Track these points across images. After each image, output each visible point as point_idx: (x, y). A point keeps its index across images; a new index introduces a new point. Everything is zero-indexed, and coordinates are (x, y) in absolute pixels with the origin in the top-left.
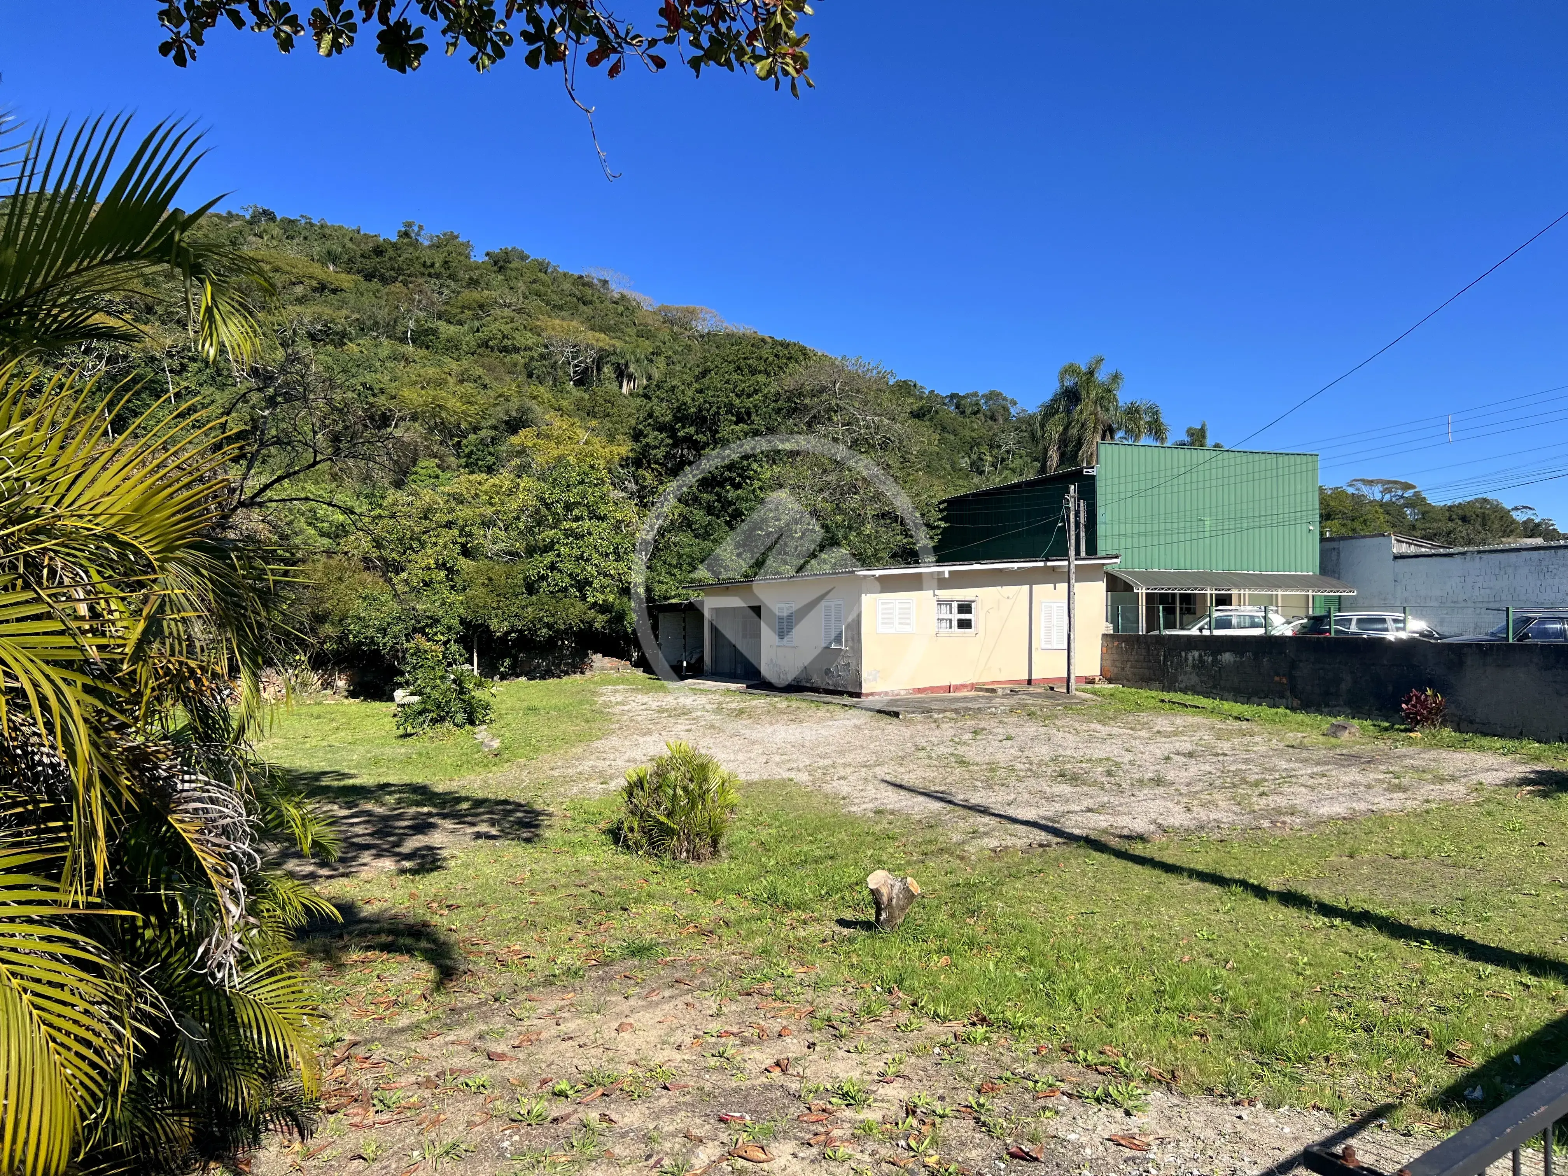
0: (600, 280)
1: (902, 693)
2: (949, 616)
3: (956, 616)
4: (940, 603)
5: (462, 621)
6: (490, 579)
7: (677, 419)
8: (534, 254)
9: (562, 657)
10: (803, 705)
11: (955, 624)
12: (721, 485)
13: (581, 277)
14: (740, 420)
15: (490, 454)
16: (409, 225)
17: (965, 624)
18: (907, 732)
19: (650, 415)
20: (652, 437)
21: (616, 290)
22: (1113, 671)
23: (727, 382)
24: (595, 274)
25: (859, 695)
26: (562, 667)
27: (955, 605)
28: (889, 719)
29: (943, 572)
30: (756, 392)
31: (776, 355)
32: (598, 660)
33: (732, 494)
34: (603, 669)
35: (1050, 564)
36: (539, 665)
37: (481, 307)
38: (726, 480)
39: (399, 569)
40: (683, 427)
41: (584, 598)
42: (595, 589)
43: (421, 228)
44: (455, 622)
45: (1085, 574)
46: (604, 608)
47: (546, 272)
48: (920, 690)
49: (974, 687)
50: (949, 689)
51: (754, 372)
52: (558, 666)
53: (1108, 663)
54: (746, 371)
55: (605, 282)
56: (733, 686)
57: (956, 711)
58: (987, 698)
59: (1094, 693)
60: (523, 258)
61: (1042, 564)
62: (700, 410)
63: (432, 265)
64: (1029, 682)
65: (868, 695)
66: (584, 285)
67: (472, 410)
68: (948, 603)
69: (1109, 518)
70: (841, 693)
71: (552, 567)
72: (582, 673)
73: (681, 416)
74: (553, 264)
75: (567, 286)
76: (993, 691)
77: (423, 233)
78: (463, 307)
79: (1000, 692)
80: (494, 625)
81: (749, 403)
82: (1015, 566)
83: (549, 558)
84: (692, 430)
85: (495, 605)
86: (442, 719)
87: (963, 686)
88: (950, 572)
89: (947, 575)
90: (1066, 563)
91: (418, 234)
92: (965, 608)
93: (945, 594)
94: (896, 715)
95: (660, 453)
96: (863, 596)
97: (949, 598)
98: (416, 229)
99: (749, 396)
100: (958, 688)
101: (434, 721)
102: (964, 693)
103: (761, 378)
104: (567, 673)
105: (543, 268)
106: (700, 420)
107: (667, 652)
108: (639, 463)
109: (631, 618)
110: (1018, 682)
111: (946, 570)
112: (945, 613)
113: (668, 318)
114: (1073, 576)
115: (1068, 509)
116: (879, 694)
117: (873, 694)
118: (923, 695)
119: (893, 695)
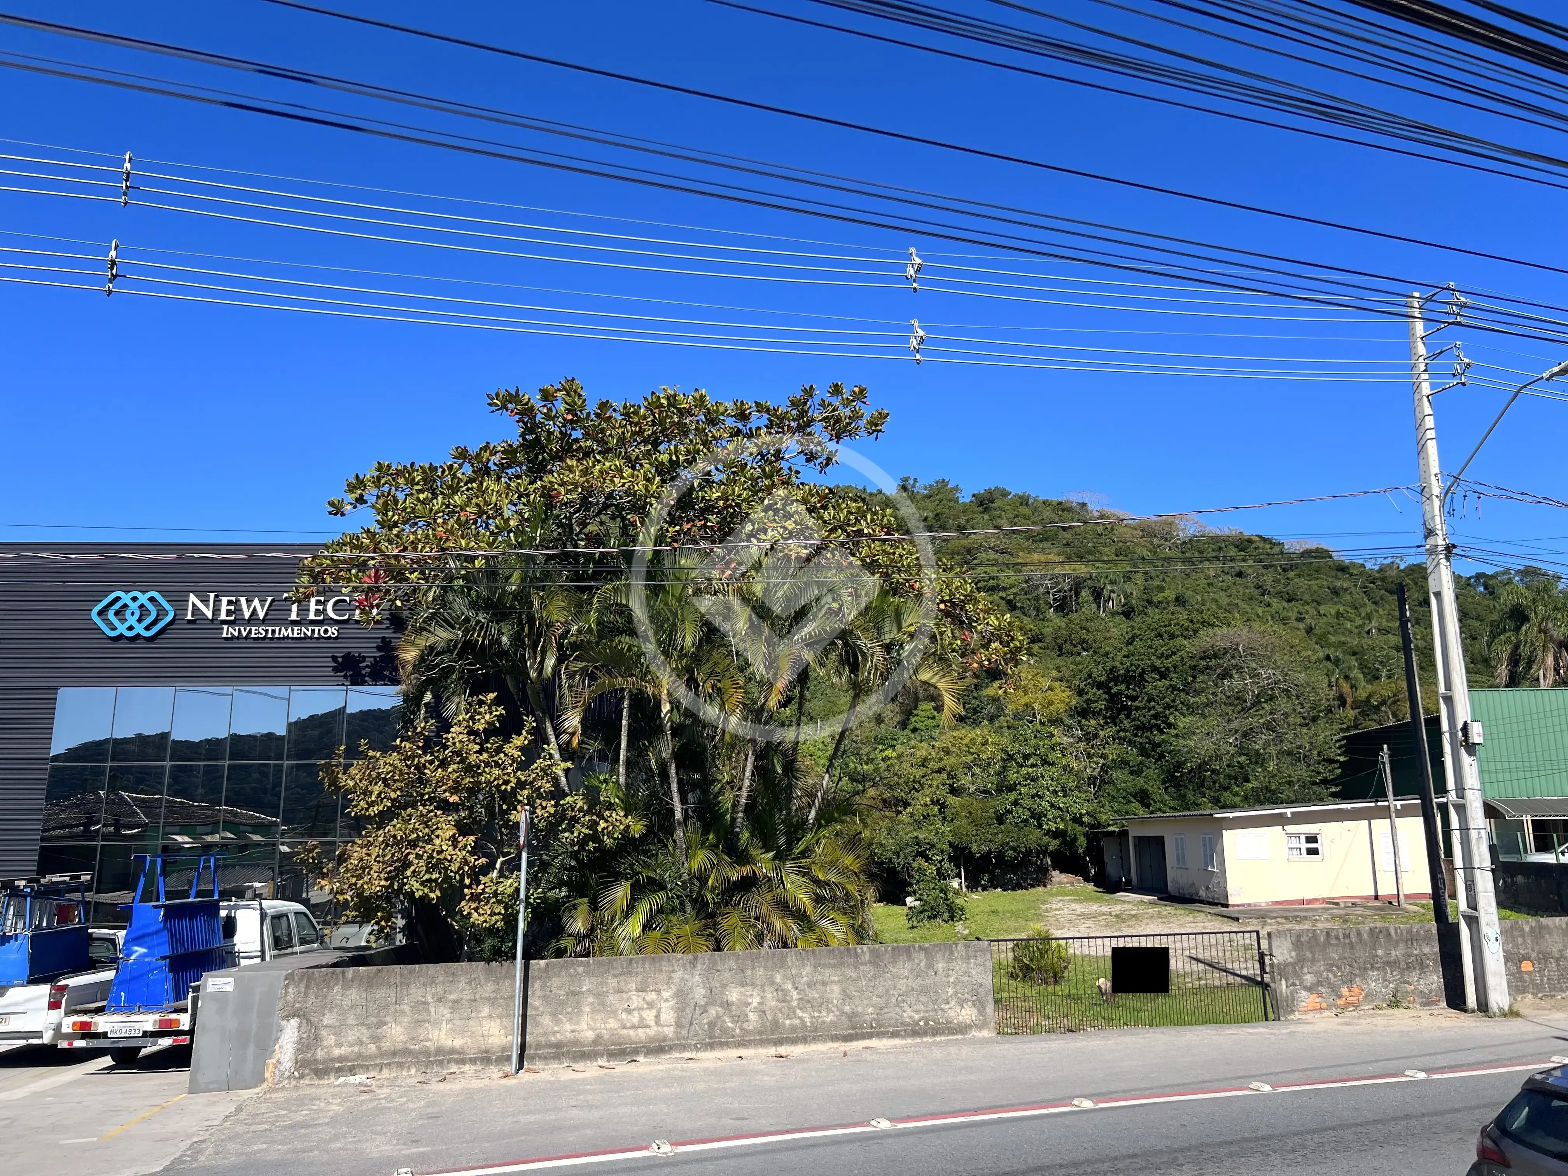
0: (1079, 504)
1: (1263, 904)
2: (1298, 846)
3: (1304, 846)
4: (1290, 836)
5: (951, 845)
6: (970, 813)
7: (1110, 680)
8: (1015, 489)
9: (1028, 873)
10: (1182, 912)
11: (1304, 851)
12: (1150, 730)
13: (1060, 503)
14: (1163, 676)
15: (974, 698)
16: (906, 480)
17: (1313, 852)
19: (1090, 676)
20: (1093, 693)
21: (1095, 510)
23: (1150, 647)
24: (1074, 498)
25: (1227, 906)
26: (1029, 881)
27: (1303, 837)
28: (1229, 922)
29: (1286, 813)
30: (1174, 653)
31: (1192, 621)
32: (1057, 876)
33: (1157, 737)
34: (1060, 883)
35: (1379, 804)
36: (1011, 880)
37: (969, 551)
38: (1153, 726)
39: (906, 804)
40: (1116, 685)
41: (1040, 826)
42: (1049, 820)
43: (915, 480)
44: (946, 847)
45: (1400, 812)
46: (1056, 834)
47: (1027, 504)
48: (1278, 903)
49: (1324, 900)
50: (1302, 902)
51: (1172, 636)
52: (1025, 880)
54: (1166, 636)
55: (1084, 505)
56: (1146, 898)
57: (1286, 918)
58: (1327, 909)
59: (1422, 906)
60: (1005, 494)
61: (1373, 804)
62: (1128, 671)
63: (926, 519)
64: (1376, 897)
65: (1234, 906)
66: (1063, 510)
68: (1297, 835)
70: (1216, 904)
71: (1016, 803)
72: (1045, 886)
73: (1113, 676)
74: (1033, 495)
75: (1047, 514)
76: (1337, 904)
77: (917, 485)
78: (953, 553)
79: (1342, 905)
80: (974, 848)
81: (1168, 663)
82: (1349, 806)
83: (1013, 796)
84: (1123, 687)
85: (974, 833)
86: (935, 917)
87: (1315, 900)
88: (1292, 813)
89: (1289, 815)
90: (1386, 803)
91: (913, 486)
92: (1311, 839)
93: (1291, 829)
94: (1237, 919)
95: (1100, 705)
96: (1224, 832)
97: (1296, 832)
98: (911, 482)
99: (1167, 657)
100: (1310, 901)
101: (929, 918)
102: (1318, 906)
103: (1180, 641)
104: (1033, 886)
105: (1024, 501)
106: (1128, 679)
107: (1112, 869)
108: (1083, 713)
109: (1082, 841)
110: (1367, 898)
111: (1289, 812)
112: (1294, 843)
113: (1148, 532)
114: (1393, 815)
115: (1384, 763)
116: (1243, 905)
117: (1238, 906)
118: (1281, 907)
119: (1255, 906)
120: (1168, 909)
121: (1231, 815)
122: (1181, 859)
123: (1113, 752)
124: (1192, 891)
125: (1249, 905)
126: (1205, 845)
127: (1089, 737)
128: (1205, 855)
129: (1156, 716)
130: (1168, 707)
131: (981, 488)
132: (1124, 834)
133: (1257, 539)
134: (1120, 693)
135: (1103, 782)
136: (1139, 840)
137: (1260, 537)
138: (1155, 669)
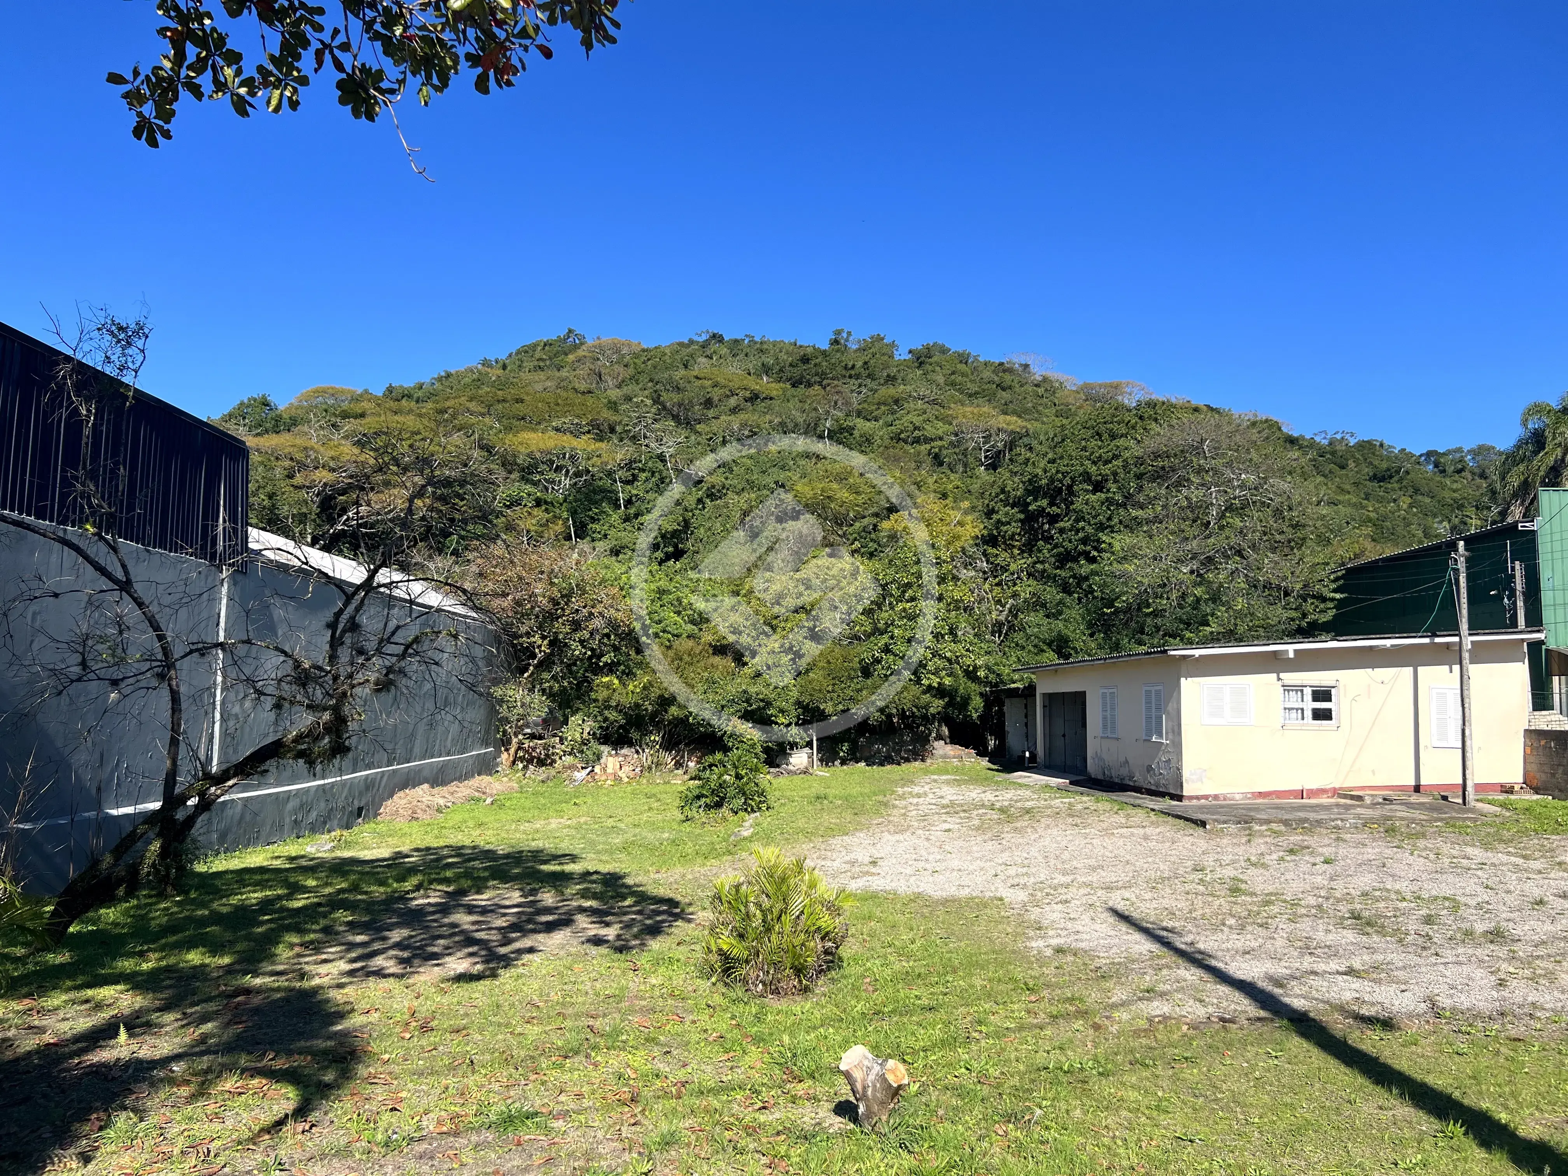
0: (1021, 365)
1: (1237, 797)
2: (1300, 705)
3: (1310, 705)
4: (1287, 688)
5: (798, 705)
6: (829, 662)
7: (1028, 492)
8: (955, 347)
9: (903, 743)
10: (1107, 806)
11: (1308, 714)
12: (1075, 560)
13: (1001, 364)
14: (1098, 487)
15: (872, 540)
16: (838, 332)
17: (1322, 715)
18: (1203, 844)
19: (1003, 491)
20: (1003, 512)
21: (1038, 372)
22: (1540, 778)
23: (1084, 449)
24: (1017, 359)
25: (1180, 798)
26: (903, 754)
27: (1308, 692)
28: (1190, 829)
29: (1287, 651)
30: (1116, 457)
31: (1141, 418)
32: (942, 749)
33: (1085, 568)
34: (945, 757)
35: (1437, 640)
36: (879, 751)
37: (896, 402)
38: (1080, 554)
40: (1035, 500)
41: (918, 681)
42: (929, 672)
43: (849, 333)
45: (1481, 654)
46: (940, 692)
47: (966, 363)
48: (1261, 795)
49: (1335, 793)
50: (1301, 794)
51: (1113, 437)
52: (898, 752)
53: (1533, 768)
54: (1105, 436)
55: (1026, 366)
56: (1055, 781)
57: (1286, 823)
58: (1347, 807)
59: (1503, 805)
60: (944, 351)
61: (1426, 640)
62: (1052, 480)
63: (853, 367)
64: (1417, 789)
65: (1191, 798)
66: (1004, 371)
67: (860, 499)
68: (1299, 689)
69: (1558, 582)
70: (1162, 795)
71: (887, 650)
72: (923, 760)
73: (1034, 490)
74: (973, 354)
75: (987, 374)
76: (1360, 798)
77: (851, 338)
78: (879, 404)
79: (1368, 800)
80: (831, 709)
81: (1106, 470)
82: (1388, 643)
83: (884, 639)
84: (1044, 503)
85: (830, 688)
86: (719, 805)
87: (1321, 791)
88: (1296, 651)
89: (1291, 655)
90: (1456, 639)
91: (847, 340)
92: (1322, 694)
93: (1291, 678)
94: (1203, 824)
95: (1014, 528)
96: (1183, 680)
97: (1299, 683)
98: (845, 335)
99: (1106, 462)
100: (1313, 793)
101: (708, 807)
102: (1324, 800)
103: (1124, 441)
104: (907, 760)
105: (963, 358)
106: (1052, 492)
107: (1014, 741)
108: (991, 540)
109: (977, 704)
110: (1402, 788)
111: (1290, 649)
112: (1294, 700)
113: (1090, 395)
114: (1466, 655)
115: (1456, 571)
116: (1206, 797)
117: (1198, 798)
118: (1266, 801)
119: (1225, 800)
120: (1085, 800)
121: (1197, 653)
122: (1109, 724)
123: (1027, 589)
124: (1124, 772)
125: (1216, 797)
126: (1148, 702)
127: (997, 570)
128: (1148, 718)
129: (1085, 541)
130: (1101, 527)
131: (918, 346)
132: (1031, 689)
134: (1041, 511)
135: (1011, 628)
136: (1051, 699)
137: (1209, 407)
138: (1087, 477)
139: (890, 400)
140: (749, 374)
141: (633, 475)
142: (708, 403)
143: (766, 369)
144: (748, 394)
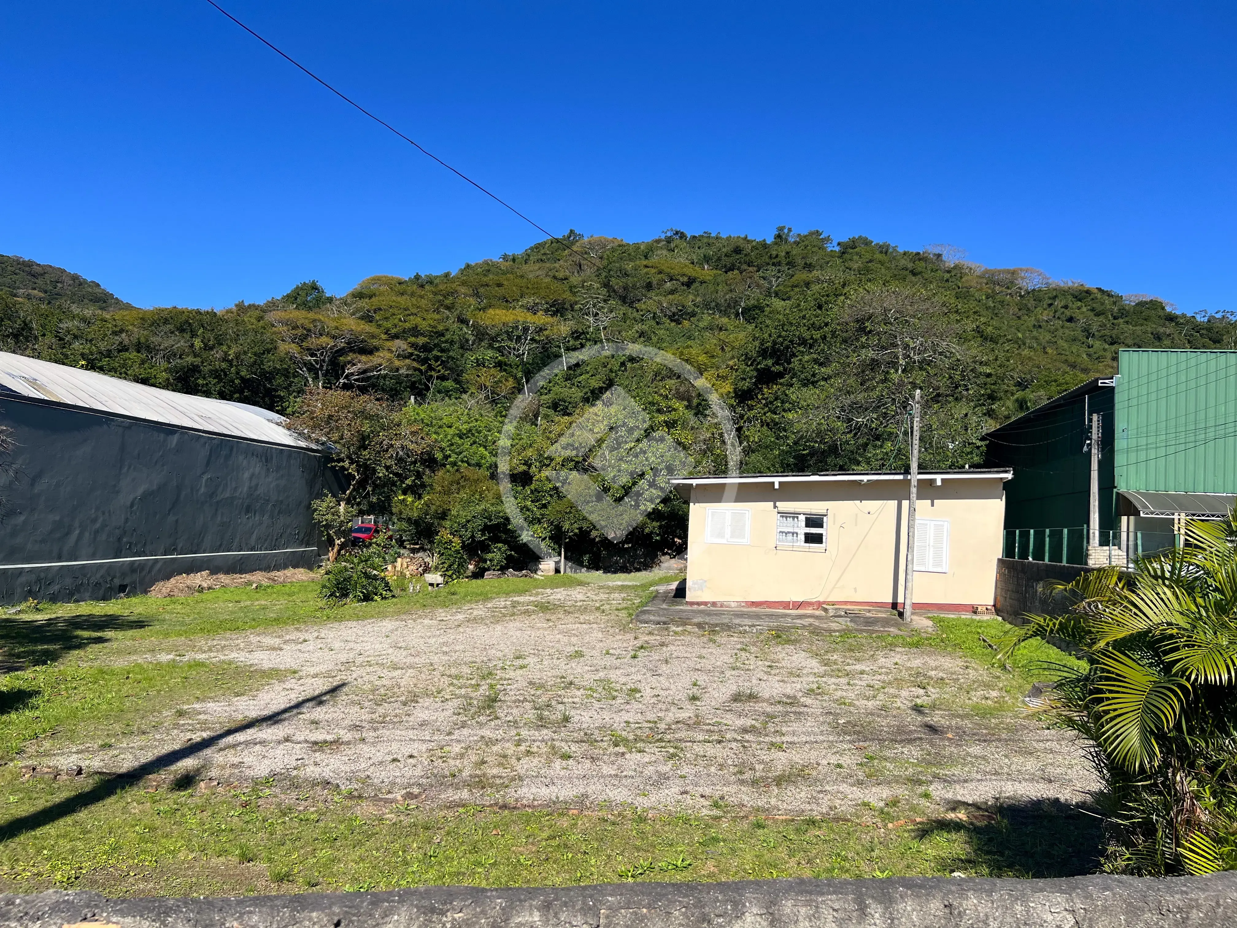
0: (935, 255)
1: (733, 605)
2: (795, 530)
3: (803, 530)
4: (784, 515)
8: (877, 239)
9: (635, 556)
11: (802, 538)
13: (918, 254)
14: (810, 349)
16: (781, 229)
17: (814, 539)
21: (950, 260)
22: (1001, 601)
24: (932, 250)
25: (686, 603)
26: (636, 565)
27: (802, 518)
29: (773, 483)
30: (828, 324)
32: (668, 562)
34: (667, 567)
36: (617, 562)
37: (807, 285)
40: (764, 360)
43: (790, 230)
47: (886, 253)
48: (753, 604)
49: (818, 605)
50: (788, 605)
52: (632, 564)
53: (999, 592)
55: (939, 256)
60: (867, 243)
62: (775, 343)
63: (777, 256)
64: (894, 606)
65: (693, 604)
66: (920, 260)
68: (794, 515)
72: (651, 569)
73: (763, 351)
74: (892, 245)
75: (903, 262)
77: (791, 234)
78: (793, 286)
84: (770, 362)
87: (807, 604)
88: (780, 483)
89: (777, 486)
91: (788, 235)
92: (814, 521)
93: (783, 506)
96: (691, 504)
97: (792, 510)
98: (786, 231)
99: (819, 328)
100: (801, 605)
102: (809, 611)
104: (638, 570)
105: (884, 249)
110: (880, 606)
111: (775, 481)
112: (789, 525)
113: (991, 279)
114: (914, 490)
116: (705, 604)
117: (698, 604)
118: (754, 609)
119: (721, 606)
121: (696, 482)
123: (756, 433)
125: (714, 604)
131: (845, 239)
133: (1096, 291)
134: (768, 370)
137: (1100, 290)
138: (803, 341)
139: (802, 283)
140: (693, 263)
141: (581, 344)
142: (649, 286)
143: (707, 259)
144: (686, 279)
